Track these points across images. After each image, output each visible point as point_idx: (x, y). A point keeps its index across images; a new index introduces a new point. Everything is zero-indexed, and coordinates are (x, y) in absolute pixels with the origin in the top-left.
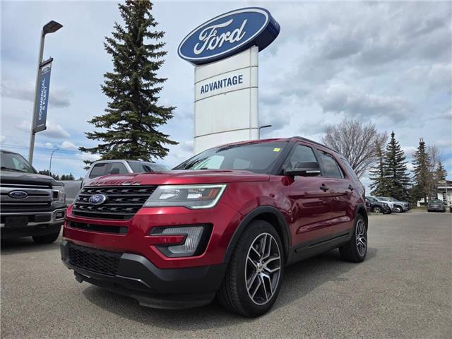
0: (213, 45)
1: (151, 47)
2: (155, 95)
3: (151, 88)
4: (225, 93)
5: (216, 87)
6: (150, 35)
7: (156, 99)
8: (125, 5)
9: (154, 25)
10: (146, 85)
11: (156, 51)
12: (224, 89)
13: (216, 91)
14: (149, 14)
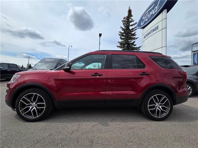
0: (147, 19)
1: (133, 29)
2: (135, 44)
3: (132, 42)
4: (152, 36)
5: (148, 34)
6: (132, 25)
7: (135, 45)
8: (123, 20)
9: (133, 21)
10: (130, 42)
11: (134, 29)
12: (151, 34)
13: (149, 36)
14: (131, 19)
